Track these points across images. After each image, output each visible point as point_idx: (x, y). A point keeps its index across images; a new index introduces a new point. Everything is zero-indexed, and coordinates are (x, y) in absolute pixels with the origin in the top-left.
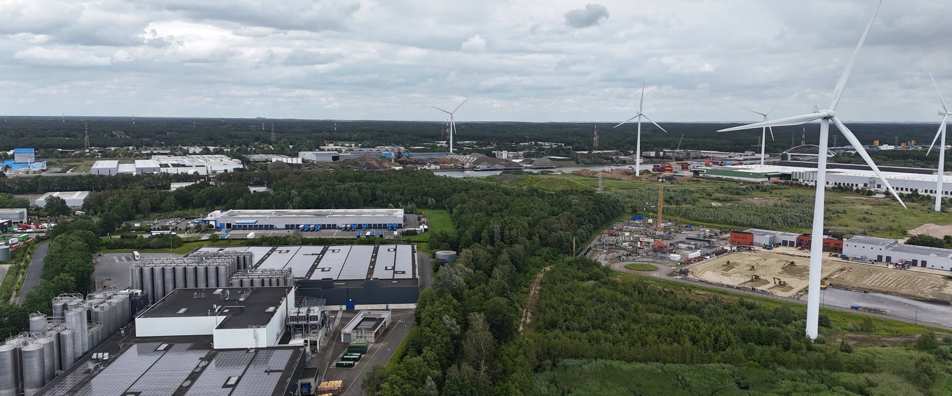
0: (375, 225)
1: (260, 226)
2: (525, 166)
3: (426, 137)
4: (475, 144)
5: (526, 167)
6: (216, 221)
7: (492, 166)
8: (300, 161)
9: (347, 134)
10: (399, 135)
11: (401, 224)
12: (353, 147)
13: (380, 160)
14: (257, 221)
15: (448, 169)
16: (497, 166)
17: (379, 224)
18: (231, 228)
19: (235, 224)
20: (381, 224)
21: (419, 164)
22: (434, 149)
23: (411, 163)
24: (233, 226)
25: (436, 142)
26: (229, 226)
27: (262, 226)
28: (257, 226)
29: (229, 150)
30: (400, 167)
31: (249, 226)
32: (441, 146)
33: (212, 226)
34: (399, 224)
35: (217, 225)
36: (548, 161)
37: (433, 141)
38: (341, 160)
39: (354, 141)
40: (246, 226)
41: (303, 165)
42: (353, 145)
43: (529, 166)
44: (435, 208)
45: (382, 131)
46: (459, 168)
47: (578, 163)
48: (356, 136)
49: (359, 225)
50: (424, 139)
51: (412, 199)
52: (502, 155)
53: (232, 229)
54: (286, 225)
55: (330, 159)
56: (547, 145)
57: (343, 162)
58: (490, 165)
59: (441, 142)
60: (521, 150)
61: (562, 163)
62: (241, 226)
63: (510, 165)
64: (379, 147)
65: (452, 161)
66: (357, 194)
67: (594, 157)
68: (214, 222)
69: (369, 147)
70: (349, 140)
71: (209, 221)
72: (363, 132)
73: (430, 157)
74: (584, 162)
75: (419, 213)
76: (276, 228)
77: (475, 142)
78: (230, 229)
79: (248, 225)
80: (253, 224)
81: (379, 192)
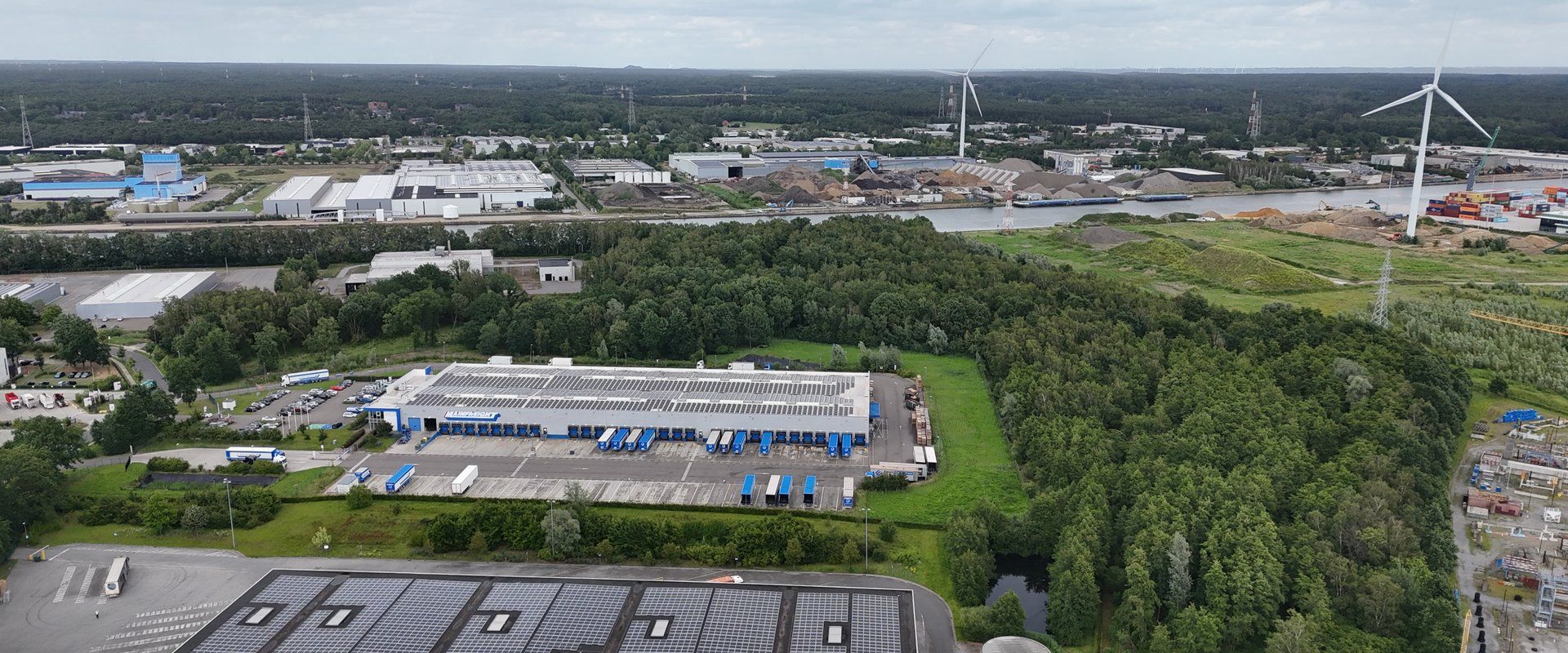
0: (795, 435)
1: (506, 427)
2: (1124, 192)
3: (909, 113)
4: (1005, 131)
5: (1126, 195)
6: (398, 411)
7: (1053, 192)
8: (666, 178)
9: (766, 108)
10: (859, 109)
11: (863, 436)
12: (774, 137)
13: (820, 177)
14: (498, 415)
15: (958, 201)
16: (1064, 195)
17: (805, 434)
18: (435, 429)
19: (445, 421)
20: (810, 434)
21: (898, 187)
22: (926, 147)
23: (882, 185)
24: (441, 425)
25: (928, 125)
26: (430, 424)
27: (511, 426)
28: (499, 426)
29: (547, 146)
30: (859, 198)
31: (480, 426)
32: (940, 138)
33: (388, 427)
34: (857, 436)
35: (402, 423)
36: (1175, 180)
37: (923, 124)
38: (747, 176)
39: (776, 122)
40: (473, 426)
41: (669, 188)
42: (773, 134)
43: (1133, 192)
44: (946, 352)
45: (827, 102)
46: (983, 200)
47: (1239, 186)
48: (780, 112)
49: (753, 433)
50: (905, 120)
51: (888, 327)
52: (1071, 164)
53: (438, 434)
54: (570, 428)
55: (723, 174)
56: (1154, 134)
57: (749, 183)
58: (1048, 191)
59: (939, 126)
60: (1103, 147)
61: (1205, 186)
62: (459, 426)
63: (1093, 191)
64: (820, 139)
65: (966, 178)
66: (760, 311)
67: (1274, 172)
68: (395, 413)
69: (802, 139)
70: (768, 120)
71: (382, 411)
72: (794, 102)
73: (920, 167)
74: (1251, 183)
75: (907, 373)
76: (545, 433)
77: (1004, 127)
78: (434, 433)
79: (477, 423)
80: (490, 423)
81: (811, 306)
